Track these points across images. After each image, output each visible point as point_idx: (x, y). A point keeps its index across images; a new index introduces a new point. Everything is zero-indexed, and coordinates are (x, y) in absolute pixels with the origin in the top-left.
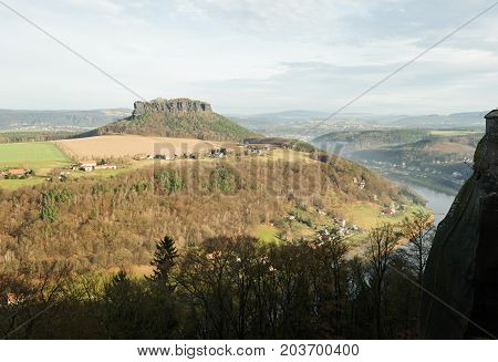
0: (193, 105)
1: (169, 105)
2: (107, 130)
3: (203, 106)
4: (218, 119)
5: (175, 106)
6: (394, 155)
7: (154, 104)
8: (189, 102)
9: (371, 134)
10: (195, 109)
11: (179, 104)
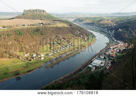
0: (40, 11)
1: (34, 11)
2: (16, 18)
3: (43, 11)
4: (47, 15)
5: (35, 11)
6: (92, 24)
7: (30, 11)
8: (39, 10)
9: (88, 19)
10: (41, 12)
11: (36, 11)
